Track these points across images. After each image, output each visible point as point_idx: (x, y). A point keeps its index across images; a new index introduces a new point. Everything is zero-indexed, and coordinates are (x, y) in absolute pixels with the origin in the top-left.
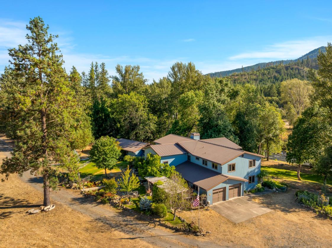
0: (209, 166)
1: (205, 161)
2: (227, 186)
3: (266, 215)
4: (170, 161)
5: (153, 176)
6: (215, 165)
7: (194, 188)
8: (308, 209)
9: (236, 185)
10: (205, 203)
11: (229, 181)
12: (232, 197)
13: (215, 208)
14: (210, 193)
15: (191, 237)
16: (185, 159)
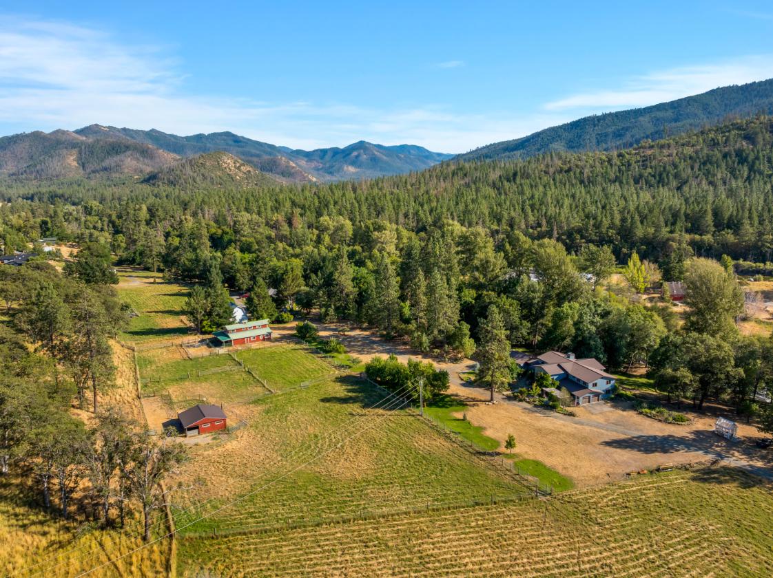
0: (581, 383)
1: (579, 380)
2: (591, 395)
3: (611, 412)
4: (555, 377)
5: (547, 387)
6: (585, 383)
7: (572, 395)
8: (635, 410)
9: (597, 395)
10: (578, 403)
11: (592, 393)
12: (594, 402)
13: (584, 407)
14: (581, 399)
15: (572, 417)
16: (565, 376)
